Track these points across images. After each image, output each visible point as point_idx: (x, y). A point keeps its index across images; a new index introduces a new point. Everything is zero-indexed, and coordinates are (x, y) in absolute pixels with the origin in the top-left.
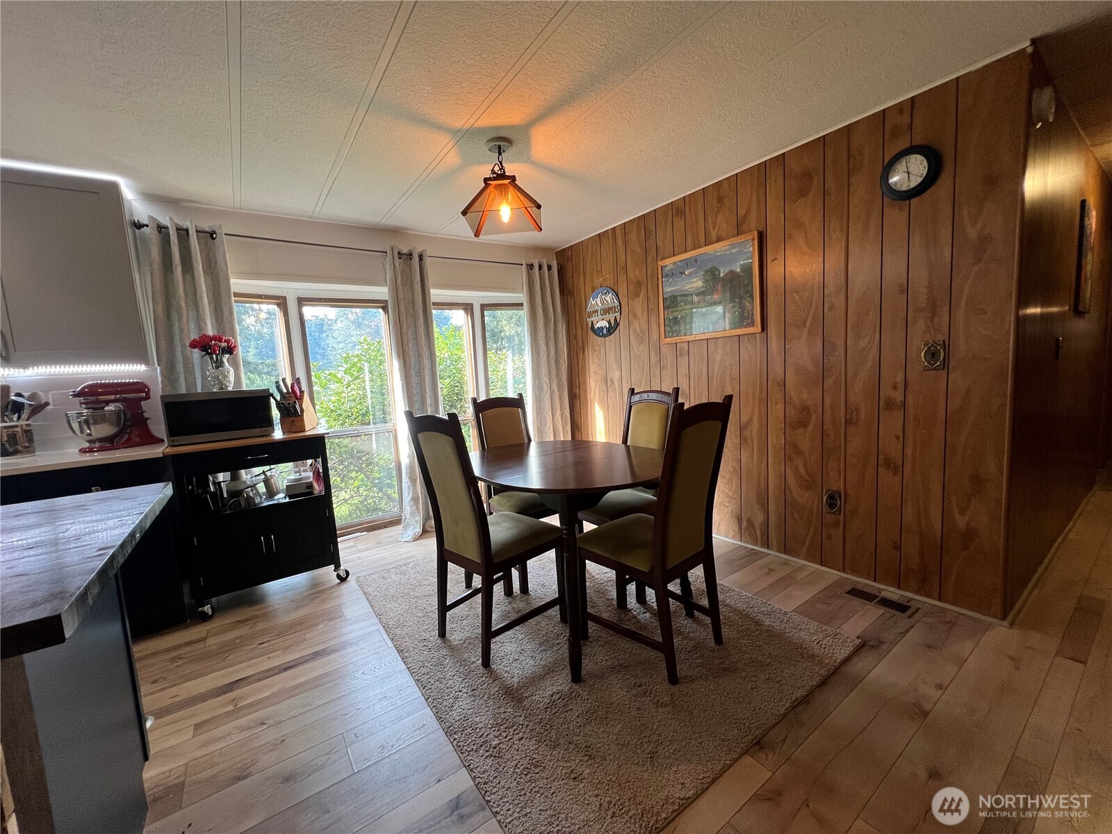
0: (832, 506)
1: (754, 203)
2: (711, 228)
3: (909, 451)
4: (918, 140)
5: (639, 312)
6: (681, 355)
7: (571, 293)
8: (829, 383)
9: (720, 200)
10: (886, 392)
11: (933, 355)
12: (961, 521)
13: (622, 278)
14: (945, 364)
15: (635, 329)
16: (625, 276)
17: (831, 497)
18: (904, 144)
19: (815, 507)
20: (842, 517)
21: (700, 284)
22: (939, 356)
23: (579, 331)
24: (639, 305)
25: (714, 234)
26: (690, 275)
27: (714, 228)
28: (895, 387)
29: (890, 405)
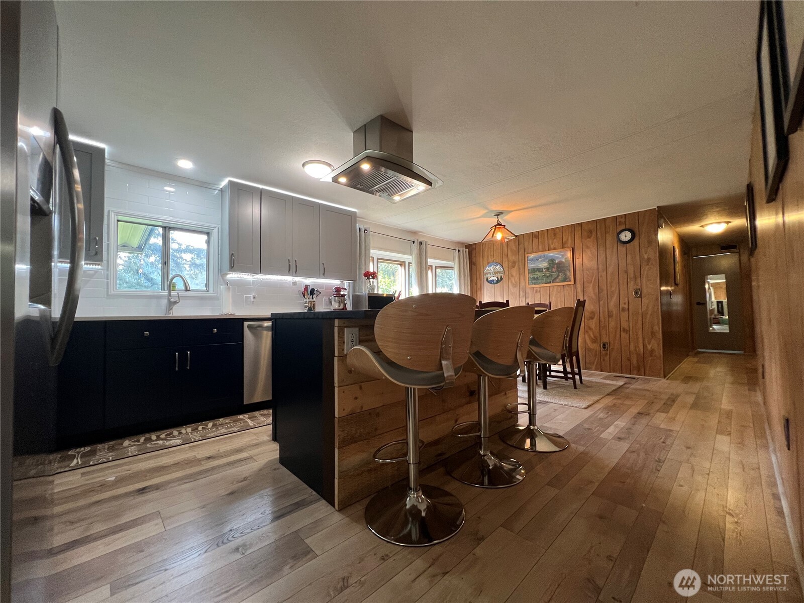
0: (604, 348)
1: (570, 237)
2: (551, 244)
3: (631, 325)
4: (627, 227)
5: (514, 274)
6: (536, 292)
7: (475, 264)
8: (601, 303)
9: (555, 234)
10: (622, 305)
11: (637, 293)
12: (649, 347)
13: (505, 259)
14: (640, 296)
15: (512, 281)
16: (507, 259)
17: (604, 345)
18: (623, 227)
19: (598, 349)
20: (608, 352)
21: (546, 264)
22: (638, 293)
23: (478, 281)
24: (514, 272)
25: (552, 246)
26: (541, 261)
27: (552, 244)
28: (625, 304)
29: (623, 310)
